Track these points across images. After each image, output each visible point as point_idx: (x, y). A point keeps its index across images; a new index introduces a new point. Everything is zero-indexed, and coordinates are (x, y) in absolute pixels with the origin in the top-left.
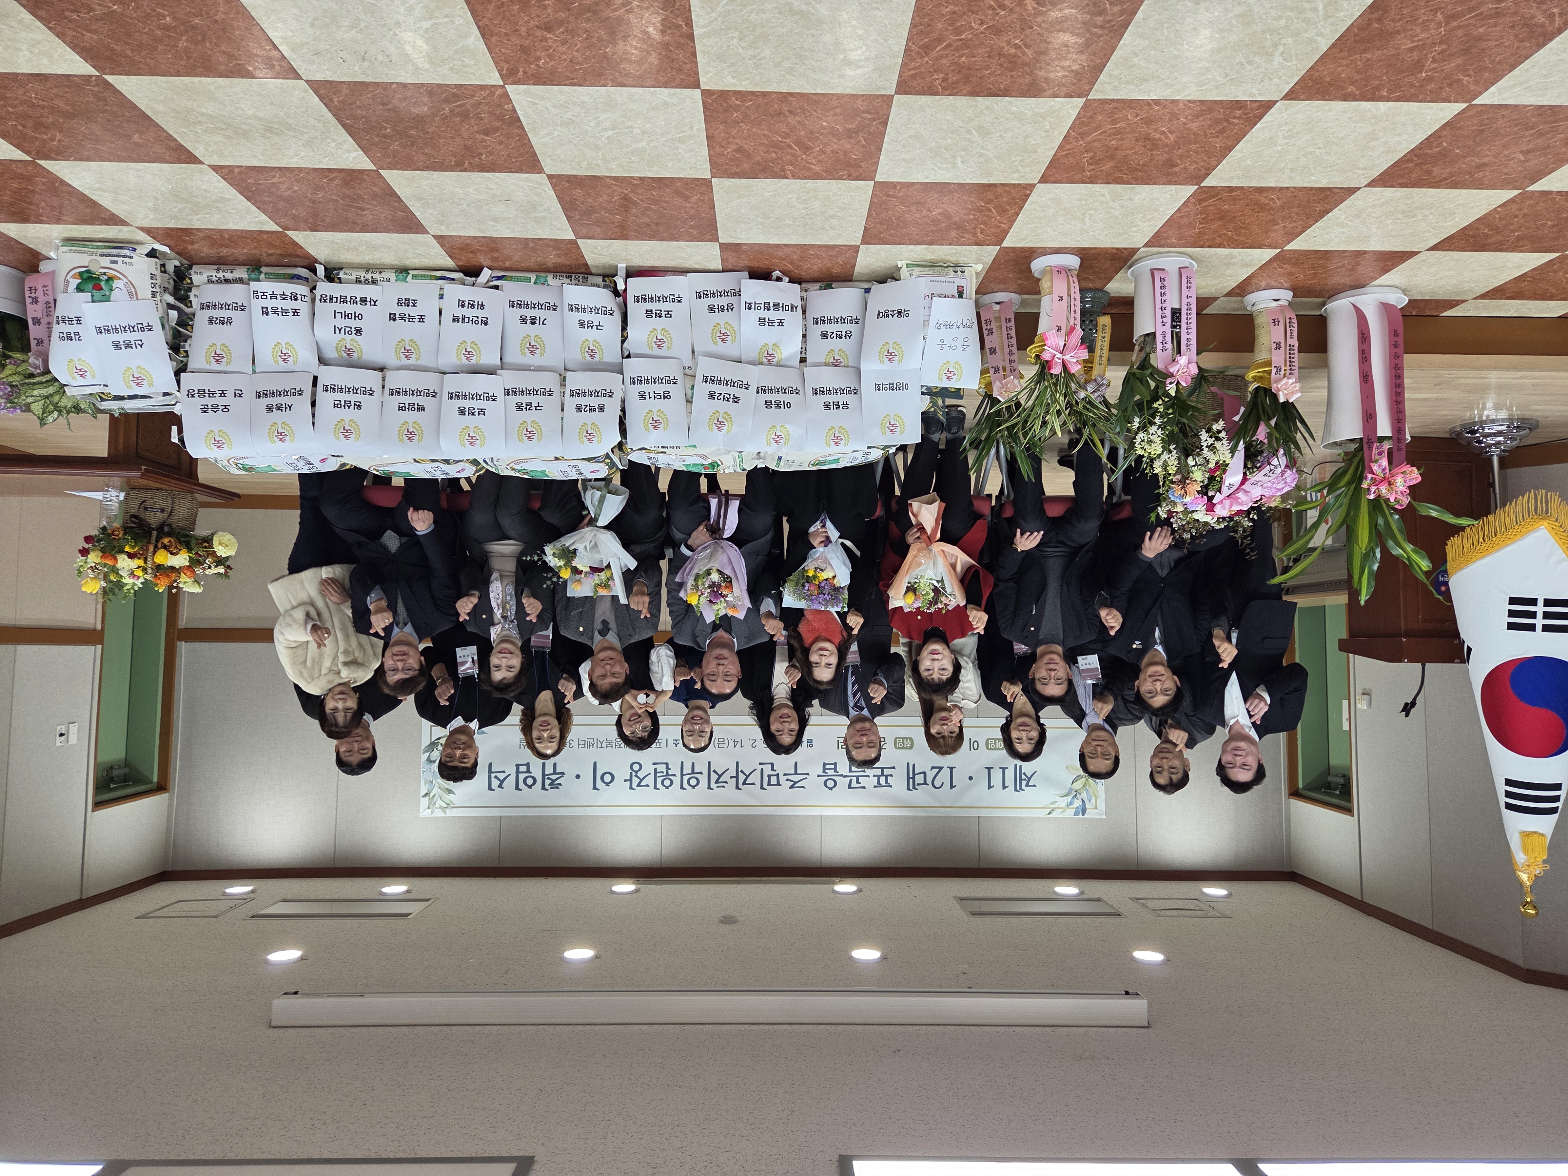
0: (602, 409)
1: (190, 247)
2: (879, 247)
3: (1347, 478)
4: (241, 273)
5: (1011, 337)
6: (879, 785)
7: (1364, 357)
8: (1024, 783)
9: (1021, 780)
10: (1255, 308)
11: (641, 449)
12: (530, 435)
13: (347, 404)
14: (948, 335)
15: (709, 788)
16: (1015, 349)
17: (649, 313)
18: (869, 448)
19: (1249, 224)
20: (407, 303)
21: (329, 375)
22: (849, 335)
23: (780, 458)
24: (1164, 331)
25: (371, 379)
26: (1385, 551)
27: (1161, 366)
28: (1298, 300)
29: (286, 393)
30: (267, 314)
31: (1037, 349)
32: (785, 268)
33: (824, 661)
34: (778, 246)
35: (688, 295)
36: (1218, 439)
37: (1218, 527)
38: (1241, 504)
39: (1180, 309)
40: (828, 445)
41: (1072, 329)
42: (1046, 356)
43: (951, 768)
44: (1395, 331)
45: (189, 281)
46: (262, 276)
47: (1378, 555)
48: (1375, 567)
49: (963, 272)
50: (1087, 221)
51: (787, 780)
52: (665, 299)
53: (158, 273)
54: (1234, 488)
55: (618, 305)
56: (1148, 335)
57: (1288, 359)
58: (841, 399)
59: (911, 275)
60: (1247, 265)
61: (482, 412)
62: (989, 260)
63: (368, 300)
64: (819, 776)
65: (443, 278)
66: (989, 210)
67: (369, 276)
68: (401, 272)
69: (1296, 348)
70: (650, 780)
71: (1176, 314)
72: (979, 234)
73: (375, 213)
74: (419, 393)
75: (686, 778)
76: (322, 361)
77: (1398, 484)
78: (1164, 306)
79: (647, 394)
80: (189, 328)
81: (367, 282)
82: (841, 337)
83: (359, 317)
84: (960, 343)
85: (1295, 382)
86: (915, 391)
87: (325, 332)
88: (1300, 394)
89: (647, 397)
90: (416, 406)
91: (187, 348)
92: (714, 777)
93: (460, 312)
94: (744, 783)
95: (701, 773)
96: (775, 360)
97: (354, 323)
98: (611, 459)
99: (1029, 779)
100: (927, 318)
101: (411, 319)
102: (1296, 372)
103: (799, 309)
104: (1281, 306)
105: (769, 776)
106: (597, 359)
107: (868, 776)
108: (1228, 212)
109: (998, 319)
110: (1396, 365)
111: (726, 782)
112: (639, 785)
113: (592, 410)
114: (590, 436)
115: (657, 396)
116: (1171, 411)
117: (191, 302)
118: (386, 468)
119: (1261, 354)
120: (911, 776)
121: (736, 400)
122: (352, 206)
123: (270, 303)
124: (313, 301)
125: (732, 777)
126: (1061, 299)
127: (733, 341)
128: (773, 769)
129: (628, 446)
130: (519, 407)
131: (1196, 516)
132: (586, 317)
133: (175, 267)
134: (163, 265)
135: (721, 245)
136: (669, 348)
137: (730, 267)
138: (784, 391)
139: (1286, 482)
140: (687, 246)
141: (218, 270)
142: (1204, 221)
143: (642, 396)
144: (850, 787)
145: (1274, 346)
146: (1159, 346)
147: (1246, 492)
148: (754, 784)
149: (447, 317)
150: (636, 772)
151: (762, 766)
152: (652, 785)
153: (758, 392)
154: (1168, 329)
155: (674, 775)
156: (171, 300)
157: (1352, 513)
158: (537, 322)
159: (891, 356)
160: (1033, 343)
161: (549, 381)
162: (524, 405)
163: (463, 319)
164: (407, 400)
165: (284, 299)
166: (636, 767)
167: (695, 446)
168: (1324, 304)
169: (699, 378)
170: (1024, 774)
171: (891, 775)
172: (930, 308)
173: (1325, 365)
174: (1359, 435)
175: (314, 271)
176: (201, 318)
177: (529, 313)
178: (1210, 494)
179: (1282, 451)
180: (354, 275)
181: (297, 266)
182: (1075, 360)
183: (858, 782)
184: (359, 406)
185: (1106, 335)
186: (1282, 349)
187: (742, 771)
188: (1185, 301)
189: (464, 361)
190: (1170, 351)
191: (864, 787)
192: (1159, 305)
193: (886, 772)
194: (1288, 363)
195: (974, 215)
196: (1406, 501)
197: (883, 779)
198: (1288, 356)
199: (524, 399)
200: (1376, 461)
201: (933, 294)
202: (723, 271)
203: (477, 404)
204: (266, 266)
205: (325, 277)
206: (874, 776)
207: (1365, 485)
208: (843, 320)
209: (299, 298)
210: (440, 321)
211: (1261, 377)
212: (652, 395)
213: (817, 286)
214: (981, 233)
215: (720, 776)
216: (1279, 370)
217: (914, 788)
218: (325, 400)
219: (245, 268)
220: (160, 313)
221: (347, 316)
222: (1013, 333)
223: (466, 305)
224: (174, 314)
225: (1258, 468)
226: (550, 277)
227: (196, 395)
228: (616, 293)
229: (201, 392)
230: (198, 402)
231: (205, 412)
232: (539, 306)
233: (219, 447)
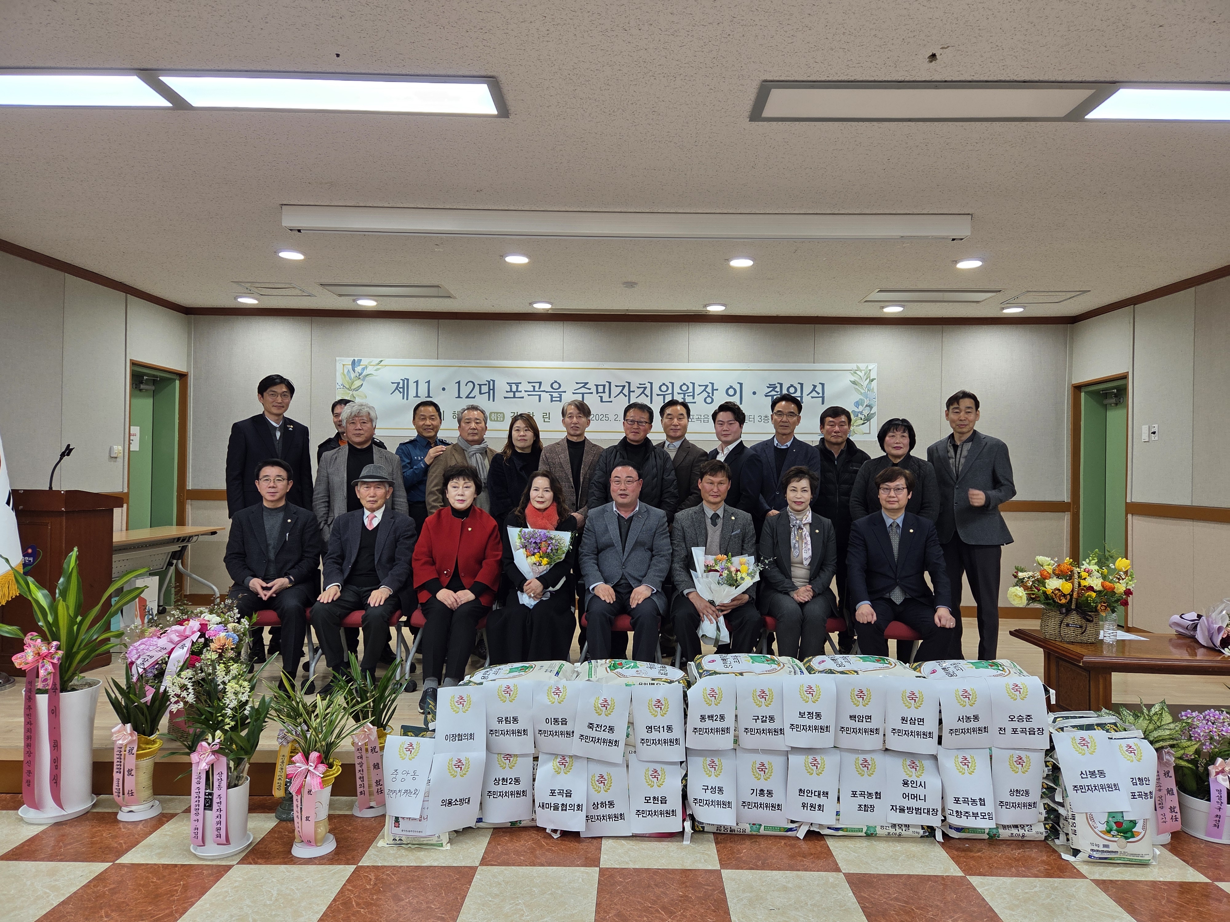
0: (703, 718)
1: (1045, 858)
2: (463, 864)
3: (79, 657)
4: (1005, 834)
5: (360, 778)
6: (517, 384)
7: (56, 763)
8: (401, 385)
9: (403, 388)
10: (151, 804)
11: (671, 682)
12: (763, 694)
13: (913, 721)
14: (409, 784)
15: (651, 383)
16: (358, 768)
17: (664, 801)
18: (481, 684)
19: (135, 890)
20: (866, 808)
21: (928, 746)
22: (497, 781)
23: (557, 673)
24: (220, 790)
25: (896, 743)
26: (53, 594)
27: (224, 759)
28: (115, 810)
29: (963, 731)
30: (980, 799)
31: (331, 773)
32: (548, 842)
33: (539, 493)
34: (550, 864)
35: (631, 816)
36: (178, 696)
37: (202, 609)
38: (176, 631)
39: (205, 809)
40: (515, 686)
41: (299, 792)
42: (322, 768)
43: (459, 397)
44: (29, 785)
45: (1047, 826)
46: (987, 831)
47: (57, 591)
48: (62, 580)
49: (394, 839)
50: (275, 893)
51: (590, 389)
52: (651, 813)
53: (1071, 836)
54: (180, 645)
55: (690, 806)
56: (236, 786)
57: (122, 760)
58: (504, 726)
59: (439, 837)
60: (150, 846)
61: (802, 715)
62: (371, 851)
63: (898, 811)
64: (565, 392)
65: (837, 829)
66: (358, 904)
67: (898, 831)
68: (872, 834)
69: (115, 770)
70: (698, 390)
71: (208, 805)
72: (373, 878)
73: (887, 895)
74: (855, 731)
75: (670, 391)
76: (935, 758)
77: (32, 654)
78: (218, 813)
79: (665, 730)
80: (1046, 786)
81: (900, 826)
82: (503, 779)
83: (905, 796)
84: (400, 776)
85: (116, 741)
86: (440, 734)
87: (933, 782)
88: (113, 730)
89: (665, 728)
90: (857, 719)
91: (1046, 769)
92: (648, 392)
93: (822, 800)
94: (624, 386)
95: (658, 395)
96: (559, 759)
97: (909, 790)
98: (698, 672)
99: (397, 388)
100: (426, 799)
101: (862, 794)
102: (116, 749)
103: (537, 805)
104: (126, 806)
105: (604, 392)
106: (709, 759)
107: (526, 391)
108: (150, 903)
109: (371, 794)
110: (29, 756)
111: (638, 388)
112: (707, 386)
113: (711, 717)
114: (713, 694)
115: (658, 729)
116: (220, 718)
117: (1045, 809)
118: (881, 665)
119: (147, 764)
120: (491, 391)
121: (591, 726)
122: (906, 902)
123: (978, 809)
124: (943, 810)
125: (634, 391)
126: (307, 818)
127: (594, 776)
128: (601, 397)
129: (682, 685)
130: (772, 719)
131: (218, 619)
132: (717, 797)
133: (1058, 838)
134: (1068, 840)
135: (598, 865)
136: (648, 770)
137: (595, 841)
138: (552, 733)
139: (137, 650)
140: (627, 863)
141: (1023, 836)
142: (171, 893)
143: (670, 728)
144: (540, 383)
145: (133, 773)
146: (224, 777)
147: (171, 641)
148: (616, 386)
149: (833, 796)
150: (709, 396)
151: (610, 400)
152: (696, 386)
153: (573, 732)
154: (216, 792)
155: (679, 393)
156: (1061, 810)
157: (75, 628)
158: (758, 792)
159: (459, 764)
160: (335, 778)
161: (747, 740)
162: (768, 721)
163: (819, 794)
164: (864, 725)
165: (967, 813)
166: (708, 400)
167: (627, 685)
168: (94, 806)
169: (622, 744)
170: (400, 392)
171: (507, 392)
172: (423, 808)
173: (95, 752)
174: (64, 696)
175: (944, 835)
176: (1035, 795)
177: (765, 800)
178: (202, 640)
179: (134, 679)
180: (910, 832)
181: (959, 839)
182: (297, 764)
183: (534, 387)
184: (903, 720)
185: (278, 781)
186: (126, 770)
187: (626, 396)
188: (200, 817)
189: (818, 758)
190: (215, 773)
191: (529, 383)
192: (223, 813)
193: (511, 395)
194: (122, 757)
195: (372, 899)
196: (27, 640)
197: (514, 389)
198: (122, 764)
199: (768, 725)
200: (49, 673)
201: (420, 820)
202: (601, 837)
203: (806, 721)
204: (984, 839)
205: (935, 830)
206: (521, 392)
207: (60, 653)
208: (502, 794)
209: (955, 814)
210: (839, 792)
211: (148, 744)
212: (661, 729)
213: (523, 824)
214: (371, 880)
215: (643, 392)
216: (131, 752)
217: (489, 382)
218: (931, 725)
219: (1001, 837)
220: (1068, 800)
221: (915, 797)
222: (359, 782)
223: (817, 807)
224: (1059, 798)
225: (158, 663)
226: (748, 831)
227: (1036, 730)
228: (692, 818)
229: (1032, 732)
230: (1033, 724)
231: (1029, 716)
232: (757, 805)
233: (1017, 686)
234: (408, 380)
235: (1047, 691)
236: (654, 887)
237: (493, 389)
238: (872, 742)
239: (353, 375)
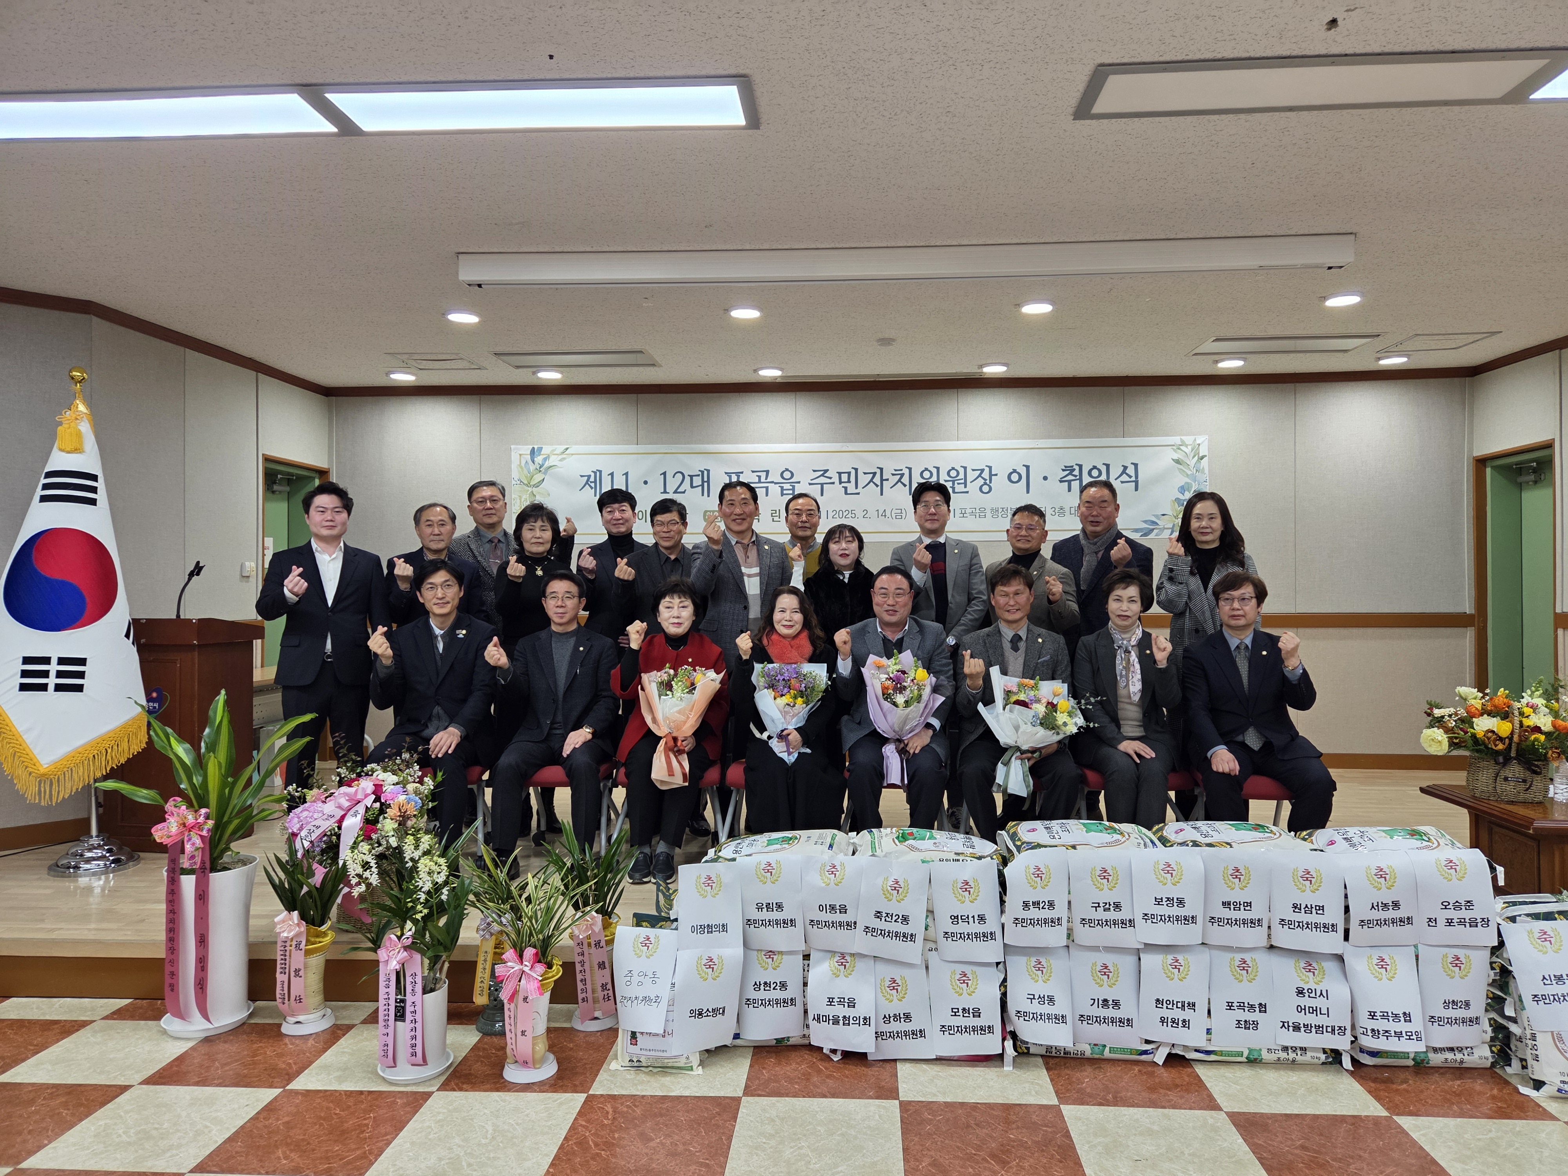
0: (1026, 905)
1: (1495, 1092)
2: (722, 1094)
3: (231, 827)
4: (1436, 1059)
5: (582, 981)
7: (202, 963)
8: (592, 479)
9: (595, 482)
10: (322, 1013)
11: (980, 858)
12: (1104, 874)
13: (1308, 910)
14: (649, 990)
15: (910, 469)
16: (578, 967)
17: (977, 1013)
18: (734, 860)
19: (315, 1124)
20: (1247, 1025)
21: (1332, 943)
22: (757, 986)
23: (831, 846)
24: (414, 997)
25: (1285, 938)
26: (196, 747)
27: (418, 957)
28: (278, 1021)
29: (1379, 923)
30: (1405, 1014)
31: (550, 975)
32: (827, 1065)
33: (787, 614)
34: (834, 1096)
35: (933, 1032)
36: (359, 876)
37: (374, 765)
38: (346, 794)
39: (396, 1020)
40: (778, 862)
41: (511, 999)
42: (540, 968)
44: (172, 990)
45: (1493, 1049)
46: (1412, 1056)
47: (203, 744)
48: (207, 731)
49: (631, 1061)
50: (490, 1129)
51: (830, 478)
52: (960, 1030)
53: (1530, 1062)
54: (352, 812)
55: (1010, 1021)
56: (432, 990)
57: (287, 958)
58: (765, 915)
59: (688, 1058)
60: (326, 1067)
61: (1158, 901)
62: (602, 1076)
63: (1291, 1029)
64: (799, 482)
65: (1208, 1053)
66: (596, 1145)
67: (1292, 1055)
68: (1256, 1059)
69: (279, 970)
70: (971, 476)
71: (400, 1015)
72: (610, 1110)
73: (1289, 1143)
74: (1229, 922)
76: (1340, 958)
77: (176, 824)
78: (413, 1025)
79: (977, 921)
80: (1491, 995)
81: (1295, 1049)
82: (765, 983)
83: (1300, 1009)
84: (635, 979)
85: (280, 933)
86: (685, 924)
87: (1339, 991)
88: (276, 920)
89: (976, 918)
90: (1232, 907)
91: (1492, 973)
92: (905, 480)
93: (1187, 1014)
94: (874, 474)
96: (837, 959)
97: (1306, 1001)
98: (1015, 845)
99: (587, 483)
100: (671, 1008)
101: (1241, 1006)
102: (279, 944)
103: (811, 1017)
104: (293, 1016)
105: (849, 481)
106: (1034, 959)
108: (336, 1141)
109: (595, 1001)
110: (172, 953)
111: (893, 475)
112: (982, 471)
113: (1036, 904)
114: (1038, 873)
115: (966, 919)
116: (410, 905)
117: (1491, 1025)
118: (1261, 835)
119: (317, 962)
120: (706, 484)
121: (878, 915)
122: (1315, 1152)
123: (1402, 1027)
124: (1353, 1027)
125: (887, 480)
126: (523, 1033)
127: (883, 980)
128: (846, 488)
129: (996, 862)
130: (1117, 906)
131: (395, 779)
132: (1046, 1009)
133: (1510, 1065)
134: (1524, 1067)
135: (897, 1097)
136: (954, 973)
137: (888, 1066)
138: (827, 924)
139: (299, 818)
140: (935, 1095)
141: (1462, 1062)
142: (361, 1128)
143: (982, 919)
144: (767, 472)
145: (301, 973)
146: (419, 979)
147: (340, 807)
148: (865, 473)
149: (1202, 1008)
150: (985, 484)
151: (857, 491)
152: (969, 471)
153: (855, 923)
154: (409, 998)
156: (1514, 1028)
157: (227, 791)
158: (1101, 1002)
159: (710, 964)
160: (555, 981)
161: (1084, 934)
162: (1112, 909)
163: (1183, 1006)
164: (1242, 914)
165: (1387, 1032)
166: (986, 489)
167: (923, 862)
168: (251, 1015)
169: (919, 939)
170: (592, 488)
172: (667, 1021)
173: (251, 947)
174: (215, 877)
175: (1354, 1061)
176: (1478, 1007)
177: (1110, 1012)
178: (377, 805)
179: (299, 855)
180: (1308, 1057)
181: (1374, 1066)
182: (509, 964)
183: (759, 477)
184: (1296, 908)
185: (480, 985)
186: (293, 970)
187: (877, 486)
188: (390, 1030)
189: (1180, 958)
190: (408, 974)
191: (753, 472)
192: (419, 1026)
194: (288, 954)
195: (614, 1138)
196: (169, 806)
198: (287, 962)
199: (1112, 915)
200: (197, 849)
201: (664, 1036)
202: (895, 1060)
203: (1164, 910)
204: (1408, 1067)
205: (1341, 1054)
207: (210, 823)
208: (764, 1003)
209: (1369, 1033)
210: (1209, 1003)
211: (318, 936)
212: (971, 920)
213: (792, 1042)
214: (608, 1113)
215: (899, 481)
216: (298, 944)
217: (702, 472)
218: (1333, 915)
219: (1432, 1064)
220: (1525, 1014)
221: (1314, 1010)
222: (580, 986)
223: (1180, 1023)
224: (1509, 1011)
225: (325, 835)
226: (1088, 1053)
227: (1479, 920)
228: (1014, 1035)
229: (1473, 923)
230: (1476, 913)
231: (1469, 902)
232: (1098, 1020)
233: (1451, 861)
234: (600, 472)
235: (1493, 869)
236: (974, 1126)
237: (708, 482)
238: (1255, 937)
239: (532, 467)
